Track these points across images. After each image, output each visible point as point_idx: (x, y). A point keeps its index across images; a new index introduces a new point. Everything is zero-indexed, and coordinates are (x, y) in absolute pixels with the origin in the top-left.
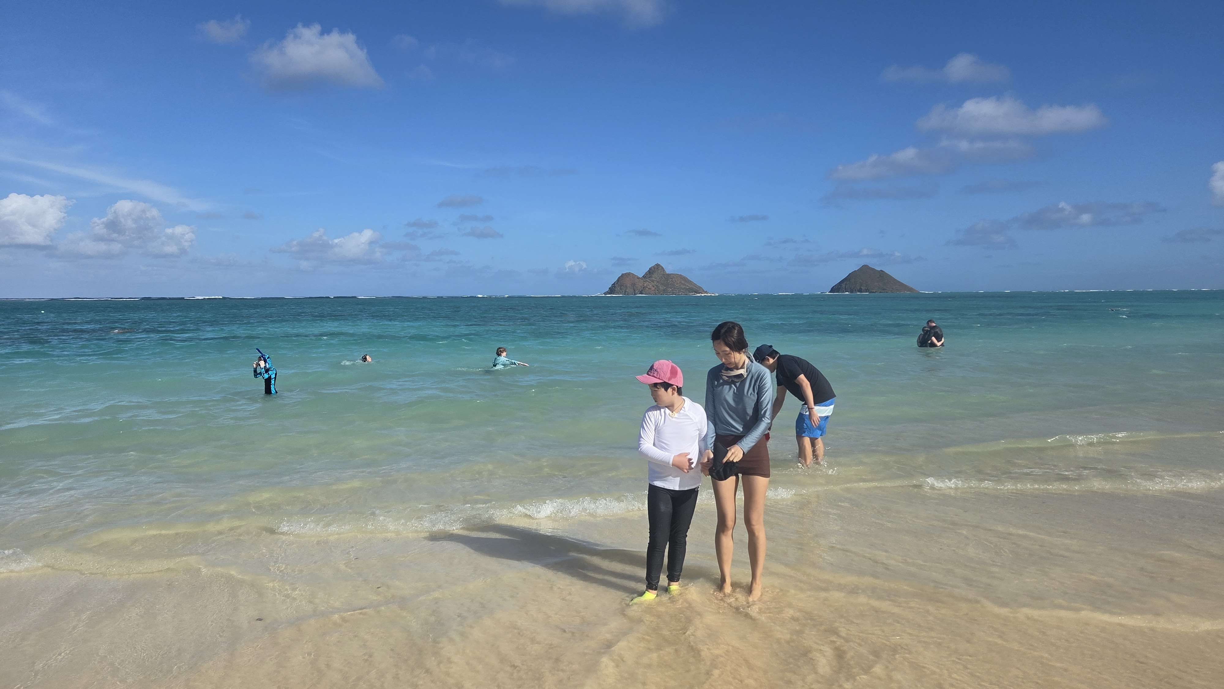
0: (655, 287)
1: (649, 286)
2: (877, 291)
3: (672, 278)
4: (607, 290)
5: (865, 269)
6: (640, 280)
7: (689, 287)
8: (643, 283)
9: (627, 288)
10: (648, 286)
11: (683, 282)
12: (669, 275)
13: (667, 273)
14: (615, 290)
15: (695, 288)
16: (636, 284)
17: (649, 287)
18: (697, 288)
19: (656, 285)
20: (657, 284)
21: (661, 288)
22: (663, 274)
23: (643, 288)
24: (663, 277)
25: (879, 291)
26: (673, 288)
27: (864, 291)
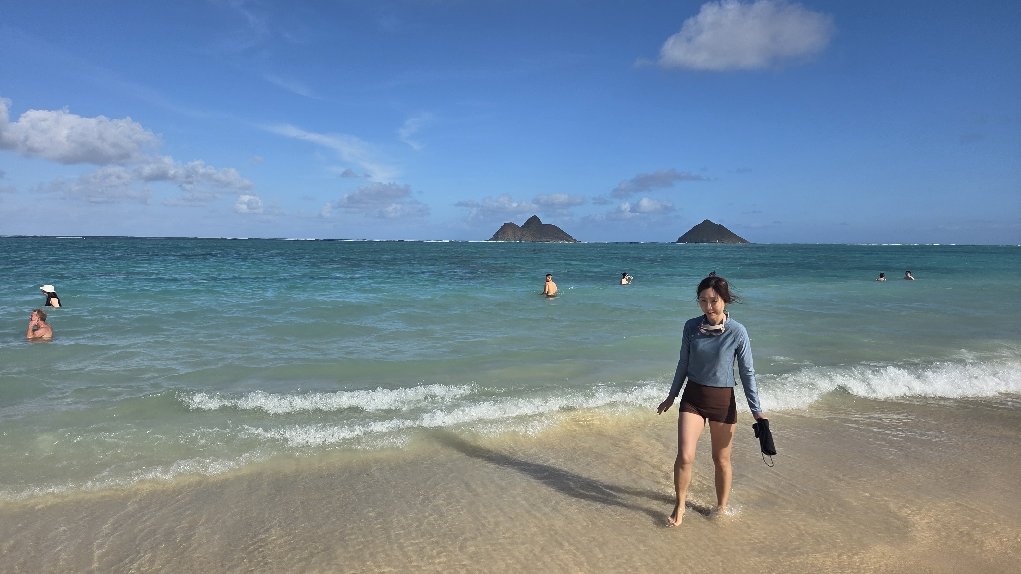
0: (532, 235)
3: (546, 228)
4: (492, 237)
5: (707, 223)
6: (520, 228)
7: (561, 235)
8: (522, 232)
9: (509, 235)
11: (556, 231)
13: (543, 224)
16: (516, 232)
17: (527, 235)
18: (568, 236)
20: (534, 232)
21: (537, 236)
22: (539, 224)
23: (522, 236)
24: (539, 227)
26: (547, 237)
27: (704, 242)
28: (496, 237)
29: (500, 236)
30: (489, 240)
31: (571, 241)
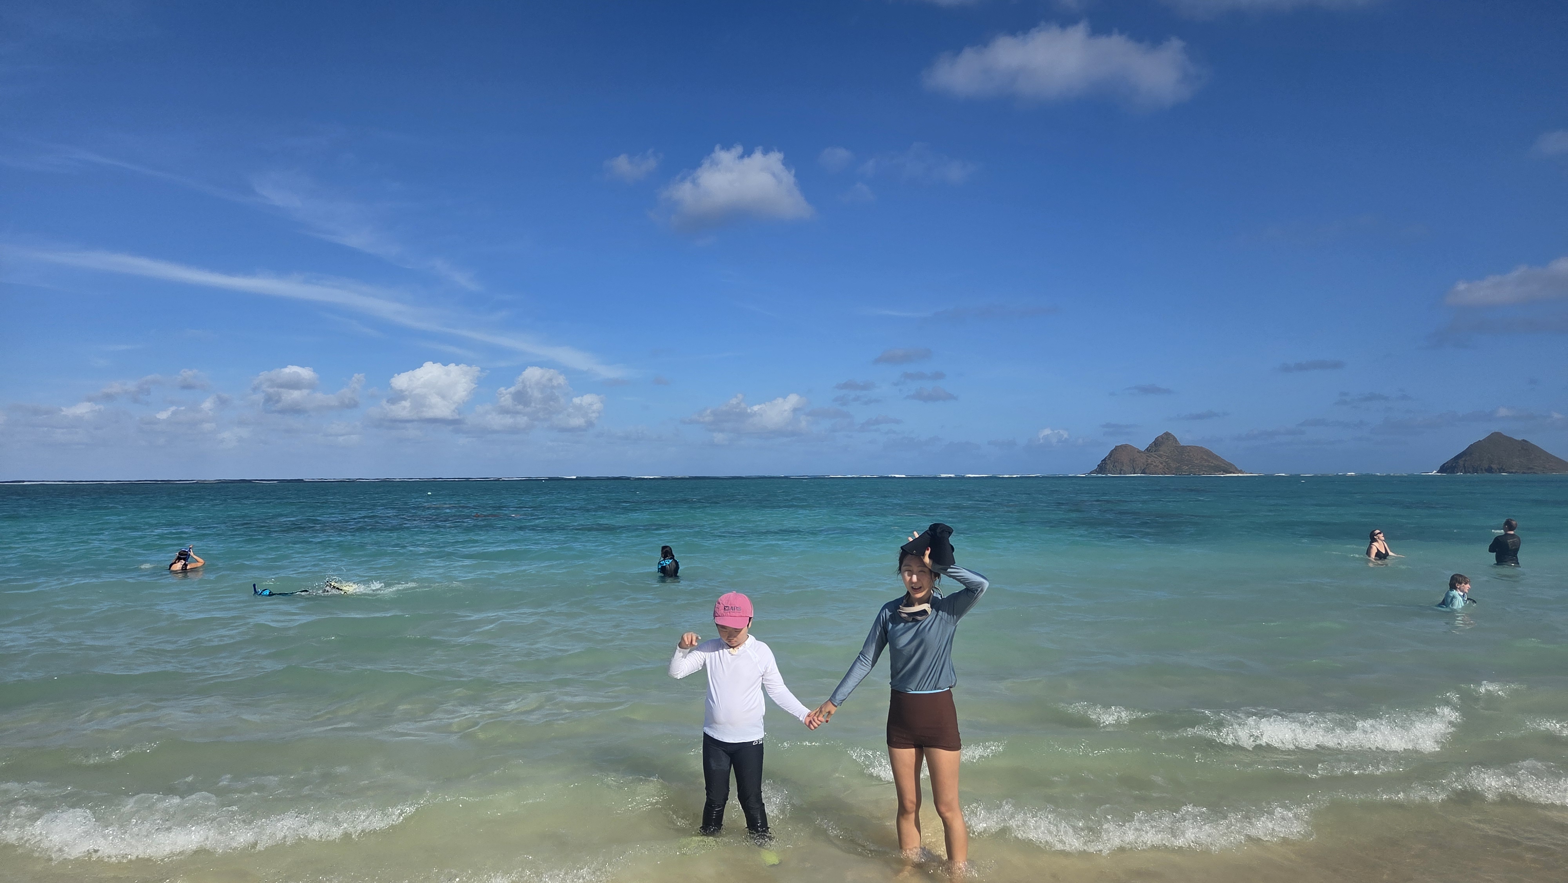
0: (1164, 464)
1: (1155, 462)
2: (1518, 471)
3: (1188, 452)
4: (1095, 468)
5: (1496, 439)
6: (1142, 454)
7: (1214, 464)
8: (1147, 459)
9: (1123, 465)
10: (1153, 463)
11: (1205, 458)
12: (1183, 447)
13: (1181, 445)
14: (1107, 468)
15: (1223, 465)
16: (1136, 459)
17: (1155, 464)
18: (1226, 465)
19: (1166, 462)
20: (1167, 460)
21: (1173, 465)
22: (1176, 446)
23: (1147, 466)
24: (1175, 450)
25: (1522, 471)
26: (1190, 466)
27: (1496, 471)
28: (1102, 468)
29: (1109, 466)
30: (1091, 473)
31: (1234, 473)
